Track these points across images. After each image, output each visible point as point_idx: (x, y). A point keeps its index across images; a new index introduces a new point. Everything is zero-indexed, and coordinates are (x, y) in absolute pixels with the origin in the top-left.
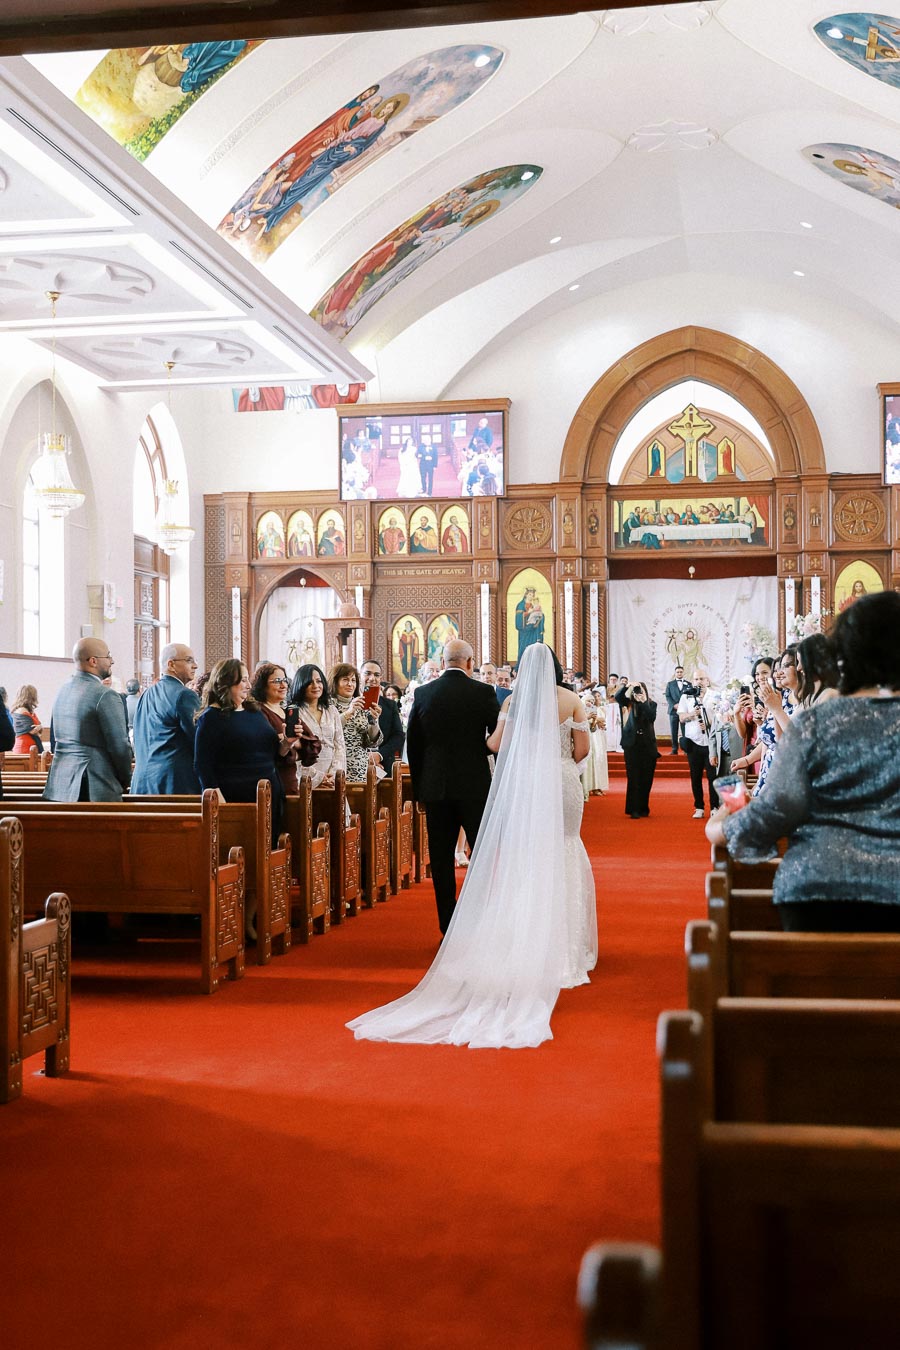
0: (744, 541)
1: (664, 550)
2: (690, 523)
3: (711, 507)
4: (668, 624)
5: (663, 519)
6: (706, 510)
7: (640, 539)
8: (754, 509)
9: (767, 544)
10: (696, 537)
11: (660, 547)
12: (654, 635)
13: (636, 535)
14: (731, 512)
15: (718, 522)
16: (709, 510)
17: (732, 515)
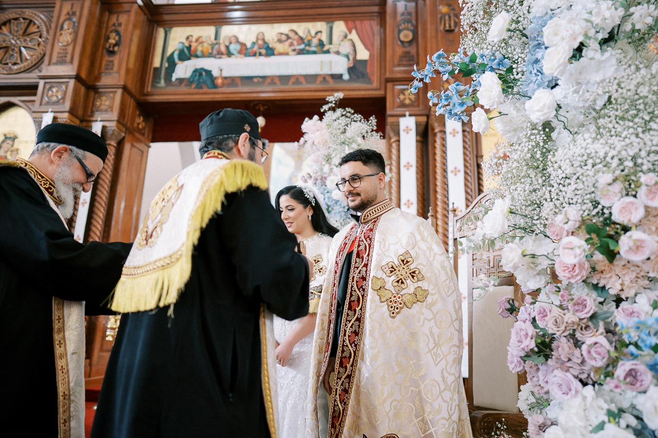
1: (220, 90)
2: (260, 54)
3: (291, 35)
5: (223, 49)
6: (284, 38)
7: (187, 75)
9: (371, 83)
10: (268, 72)
11: (215, 86)
13: (183, 70)
14: (320, 40)
16: (288, 37)
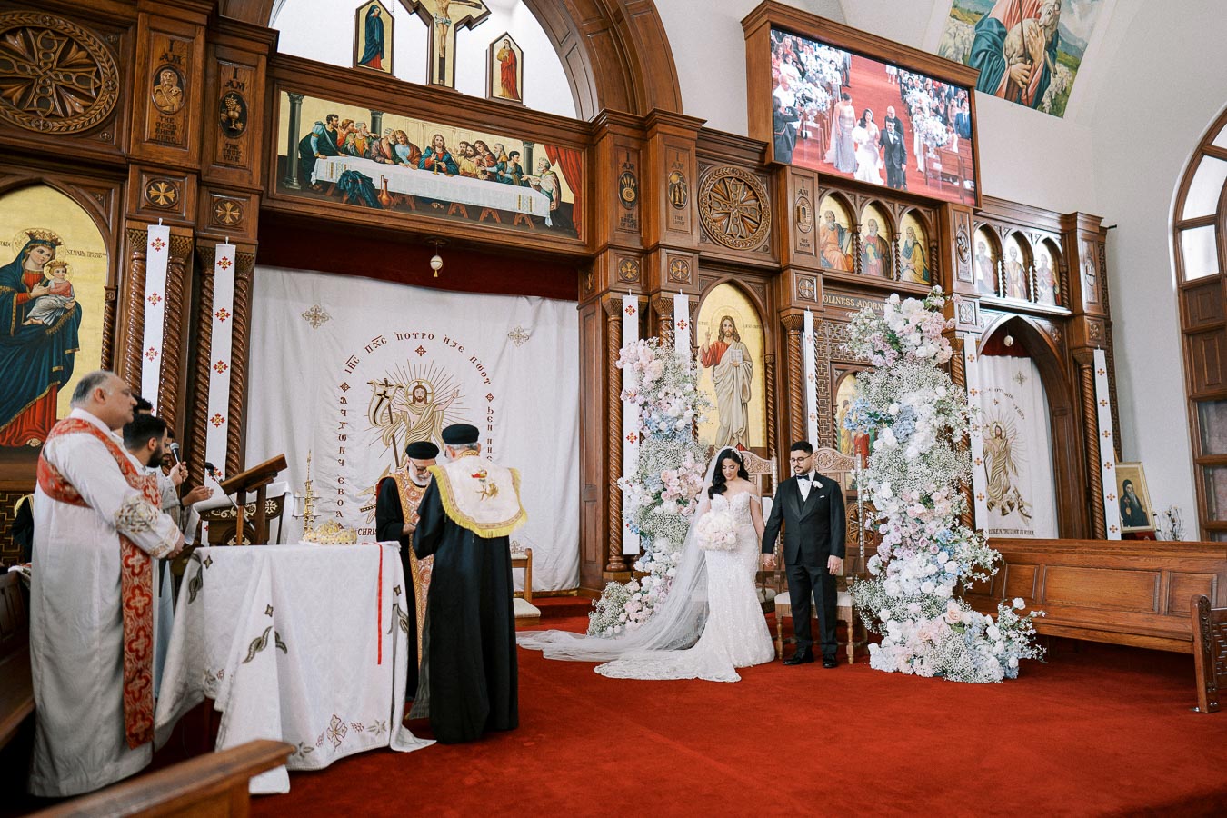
0: (539, 221)
1: (385, 211)
2: (440, 169)
3: (480, 149)
4: (376, 367)
5: (386, 148)
6: (472, 151)
7: (336, 179)
8: (556, 168)
9: (578, 236)
10: (452, 197)
11: (379, 205)
12: (345, 387)
13: (327, 169)
14: (516, 164)
15: (493, 177)
16: (476, 153)
17: (518, 170)
